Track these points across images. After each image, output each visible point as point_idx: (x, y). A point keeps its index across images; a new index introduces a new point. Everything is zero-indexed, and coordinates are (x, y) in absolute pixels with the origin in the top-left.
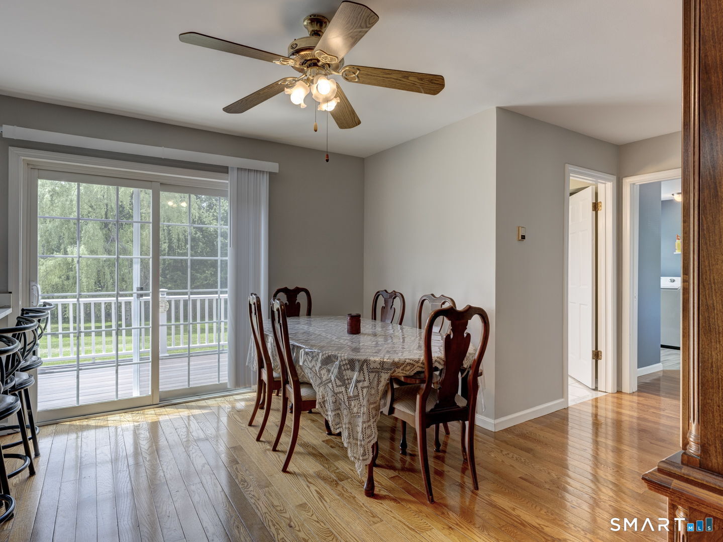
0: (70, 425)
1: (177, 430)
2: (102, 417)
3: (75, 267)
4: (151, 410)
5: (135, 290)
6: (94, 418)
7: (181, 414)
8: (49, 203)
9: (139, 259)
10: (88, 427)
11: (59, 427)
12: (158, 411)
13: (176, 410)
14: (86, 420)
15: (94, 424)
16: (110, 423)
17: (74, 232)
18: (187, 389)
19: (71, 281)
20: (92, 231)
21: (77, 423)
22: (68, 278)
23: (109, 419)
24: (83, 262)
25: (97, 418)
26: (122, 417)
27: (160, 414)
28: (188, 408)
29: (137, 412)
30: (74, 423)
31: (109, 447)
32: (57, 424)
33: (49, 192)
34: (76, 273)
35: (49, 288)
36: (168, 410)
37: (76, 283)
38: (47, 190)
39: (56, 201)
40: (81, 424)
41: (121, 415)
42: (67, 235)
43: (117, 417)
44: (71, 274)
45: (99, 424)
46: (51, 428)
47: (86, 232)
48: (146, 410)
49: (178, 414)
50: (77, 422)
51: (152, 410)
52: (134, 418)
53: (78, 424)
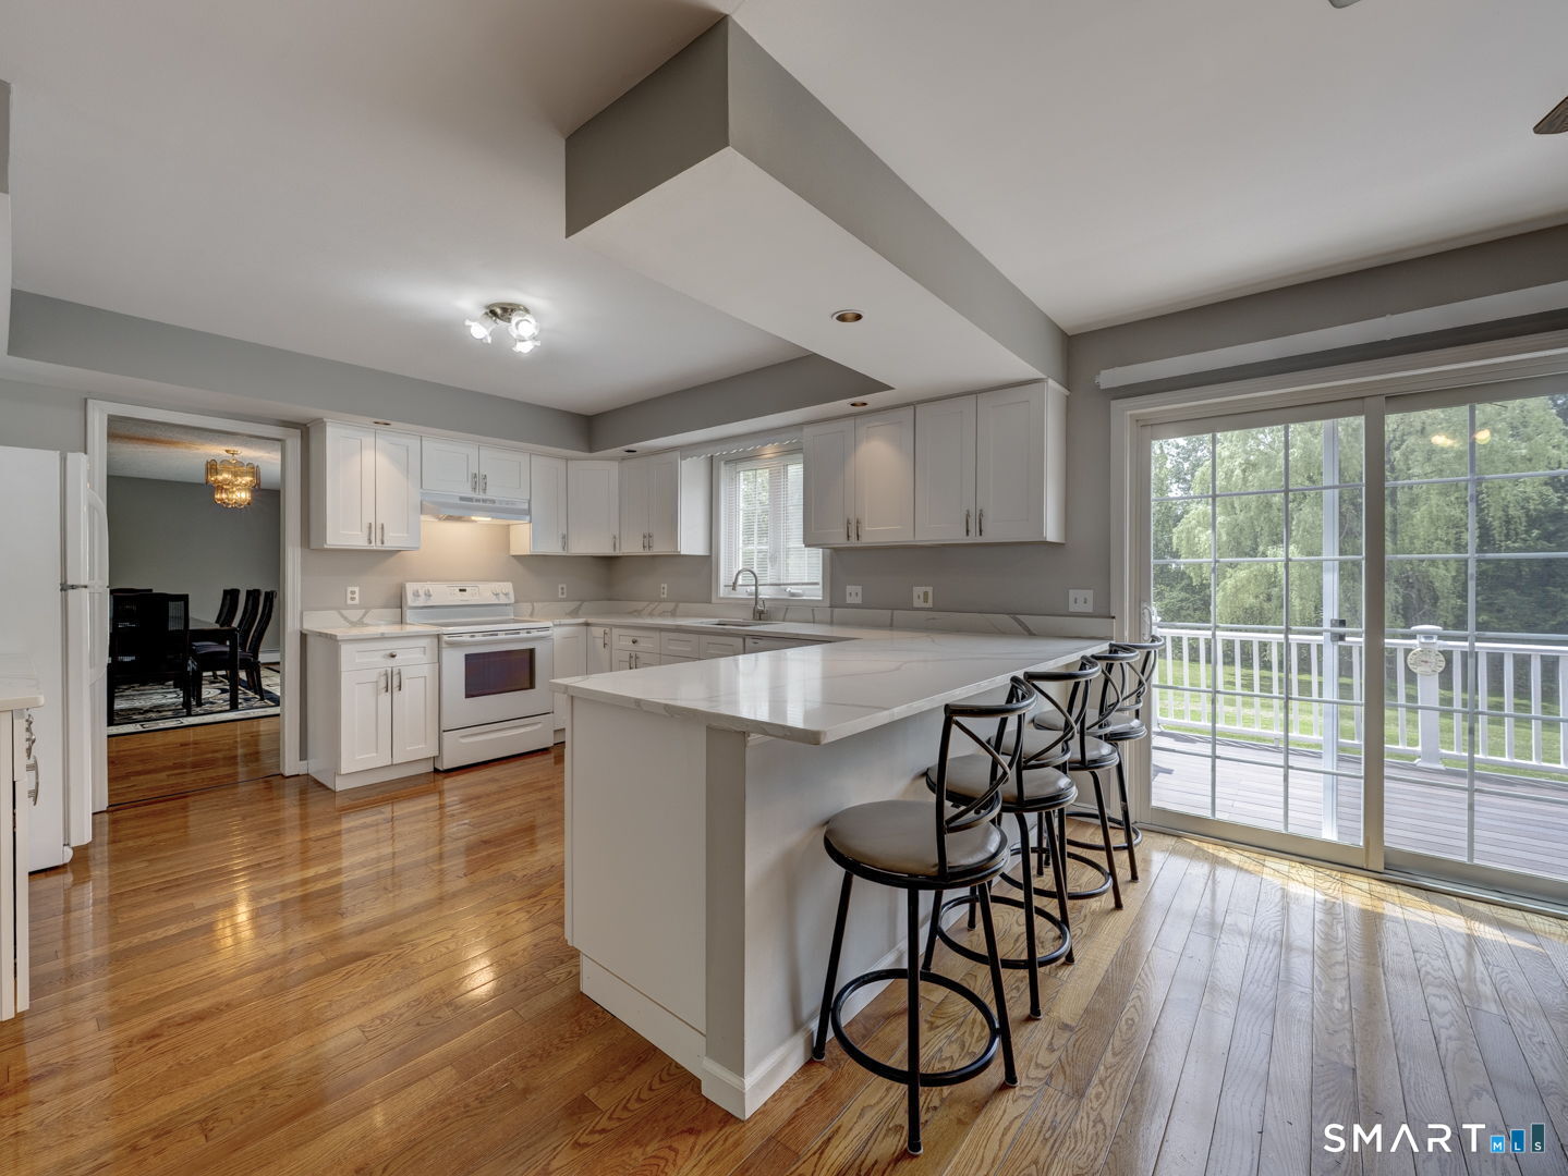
0: (1198, 848)
1: (1418, 955)
2: (1255, 855)
3: (1280, 581)
4: (1362, 879)
5: (1326, 625)
6: (1240, 852)
7: (1438, 917)
8: (1240, 482)
9: (1337, 563)
10: (1226, 863)
11: (1180, 844)
12: (1378, 887)
13: (1425, 904)
14: (1226, 850)
15: (1237, 863)
16: (1267, 875)
17: (1279, 524)
18: (1461, 864)
19: (1275, 602)
20: (1311, 519)
21: (1210, 848)
22: (1269, 599)
23: (1266, 863)
24: (1294, 571)
25: (1246, 853)
26: (1293, 871)
27: (1382, 897)
28: (1461, 911)
29: (1328, 872)
30: (1205, 846)
31: (1251, 920)
32: (1179, 837)
33: (1241, 464)
34: (1281, 590)
35: (1240, 613)
36: (1405, 895)
37: (1282, 606)
38: (1237, 463)
39: (1250, 478)
40: (1216, 853)
41: (1293, 864)
42: (1266, 528)
43: (1283, 866)
44: (1275, 591)
45: (1246, 866)
46: (1170, 841)
47: (1299, 522)
48: (1349, 876)
49: (1430, 915)
50: (1211, 846)
51: (1366, 880)
52: (1318, 882)
53: (1210, 851)
